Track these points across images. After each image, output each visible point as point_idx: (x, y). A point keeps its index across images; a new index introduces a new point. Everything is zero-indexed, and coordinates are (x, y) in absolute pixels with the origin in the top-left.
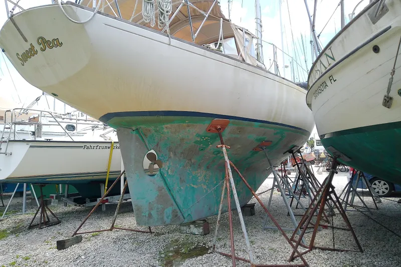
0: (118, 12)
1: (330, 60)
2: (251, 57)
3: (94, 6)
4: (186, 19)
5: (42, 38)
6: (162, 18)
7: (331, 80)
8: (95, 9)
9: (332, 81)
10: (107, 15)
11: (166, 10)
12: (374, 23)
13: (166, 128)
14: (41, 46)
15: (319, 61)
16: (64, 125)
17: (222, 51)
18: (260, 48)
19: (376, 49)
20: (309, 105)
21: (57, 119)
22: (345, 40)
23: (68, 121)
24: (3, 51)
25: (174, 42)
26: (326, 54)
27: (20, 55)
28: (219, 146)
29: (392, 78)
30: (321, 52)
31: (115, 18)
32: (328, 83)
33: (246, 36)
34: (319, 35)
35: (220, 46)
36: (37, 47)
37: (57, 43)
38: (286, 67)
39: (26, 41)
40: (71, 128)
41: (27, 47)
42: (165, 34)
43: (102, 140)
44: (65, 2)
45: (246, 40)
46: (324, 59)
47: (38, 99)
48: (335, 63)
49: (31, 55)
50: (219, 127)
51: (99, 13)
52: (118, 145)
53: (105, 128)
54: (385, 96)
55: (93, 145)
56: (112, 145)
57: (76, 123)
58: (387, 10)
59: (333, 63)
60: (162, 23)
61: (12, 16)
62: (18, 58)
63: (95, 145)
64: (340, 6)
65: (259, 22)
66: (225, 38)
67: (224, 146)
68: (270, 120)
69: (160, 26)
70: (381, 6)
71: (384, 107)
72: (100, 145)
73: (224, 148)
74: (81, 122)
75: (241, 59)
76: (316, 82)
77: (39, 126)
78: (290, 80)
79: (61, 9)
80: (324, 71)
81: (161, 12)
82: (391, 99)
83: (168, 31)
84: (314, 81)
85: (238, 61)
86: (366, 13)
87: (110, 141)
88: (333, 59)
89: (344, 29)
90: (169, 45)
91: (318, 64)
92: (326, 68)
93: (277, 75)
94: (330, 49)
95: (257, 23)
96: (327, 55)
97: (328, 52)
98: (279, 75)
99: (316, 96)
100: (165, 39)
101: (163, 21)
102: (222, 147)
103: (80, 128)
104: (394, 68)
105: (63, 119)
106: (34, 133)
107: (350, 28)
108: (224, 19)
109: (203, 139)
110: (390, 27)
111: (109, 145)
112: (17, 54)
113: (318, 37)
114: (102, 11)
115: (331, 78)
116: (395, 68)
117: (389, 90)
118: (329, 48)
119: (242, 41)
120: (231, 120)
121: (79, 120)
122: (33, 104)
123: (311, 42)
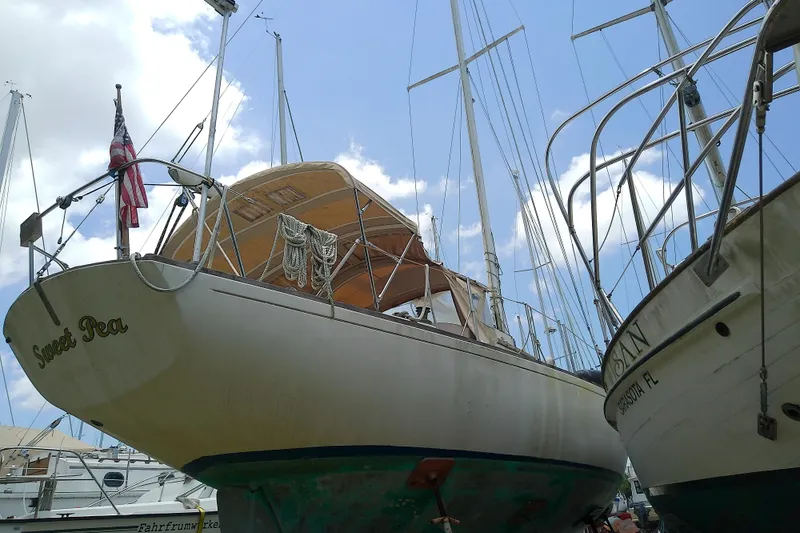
0: (239, 265)
1: (641, 346)
2: (485, 327)
3: (196, 258)
4: (359, 262)
5: (90, 319)
6: (319, 272)
7: (647, 381)
8: (197, 264)
9: (651, 382)
10: (220, 274)
11: (326, 256)
12: (708, 284)
13: (323, 482)
14: (86, 332)
15: (618, 343)
16: (100, 475)
17: (430, 322)
18: (500, 305)
19: (723, 330)
20: (613, 423)
21: (86, 461)
22: (660, 309)
23: (111, 463)
24: (8, 341)
25: (341, 312)
26: (628, 332)
27: (41, 349)
28: (436, 520)
29: (765, 384)
30: (619, 326)
31: (234, 277)
32: (644, 385)
33: (474, 290)
34: (610, 295)
35: (426, 314)
36: (77, 334)
37: (117, 327)
38: (552, 331)
39: (57, 323)
40: (115, 479)
41: (57, 333)
42: (324, 299)
43: (180, 508)
44: (143, 256)
45: (474, 297)
46: (626, 340)
47: (54, 425)
48: (650, 350)
49: (61, 350)
50: (433, 476)
51: (205, 270)
52: (216, 519)
53: (187, 480)
54: (760, 417)
55: (159, 522)
56: (201, 521)
57: (128, 469)
58: (726, 266)
59: (647, 351)
60: (319, 280)
61: (40, 280)
62: (36, 354)
63: (165, 521)
64: (640, 250)
65: (492, 258)
66: (434, 291)
67: (446, 519)
68: (538, 455)
69: (316, 286)
70: (714, 259)
71: (762, 438)
72: (175, 521)
73: (447, 526)
74: (137, 464)
75: (467, 336)
76: (619, 382)
77: (50, 485)
78: (565, 368)
79: (135, 268)
80: (632, 364)
81: (317, 261)
82: (772, 421)
83: (330, 291)
84: (615, 382)
85: (463, 338)
86: (691, 267)
87: (196, 511)
88: (645, 342)
89: (655, 292)
90: (332, 318)
91: (617, 348)
92: (634, 358)
93: (539, 362)
94: (636, 323)
95: (489, 260)
96: (632, 335)
97: (632, 328)
98: (542, 360)
99: (623, 409)
100: (325, 308)
101: (321, 276)
102: (442, 522)
103: (133, 479)
104: (764, 366)
105: (101, 460)
106: (35, 503)
107: (665, 290)
108: (432, 264)
109: (401, 503)
110: (738, 295)
111: (194, 520)
112: (35, 347)
113: (609, 297)
114: (209, 266)
115: (647, 377)
116: (766, 364)
117: (764, 406)
118: (633, 322)
119: (466, 298)
120: (458, 459)
121: (133, 461)
122: (44, 434)
123: (595, 301)
